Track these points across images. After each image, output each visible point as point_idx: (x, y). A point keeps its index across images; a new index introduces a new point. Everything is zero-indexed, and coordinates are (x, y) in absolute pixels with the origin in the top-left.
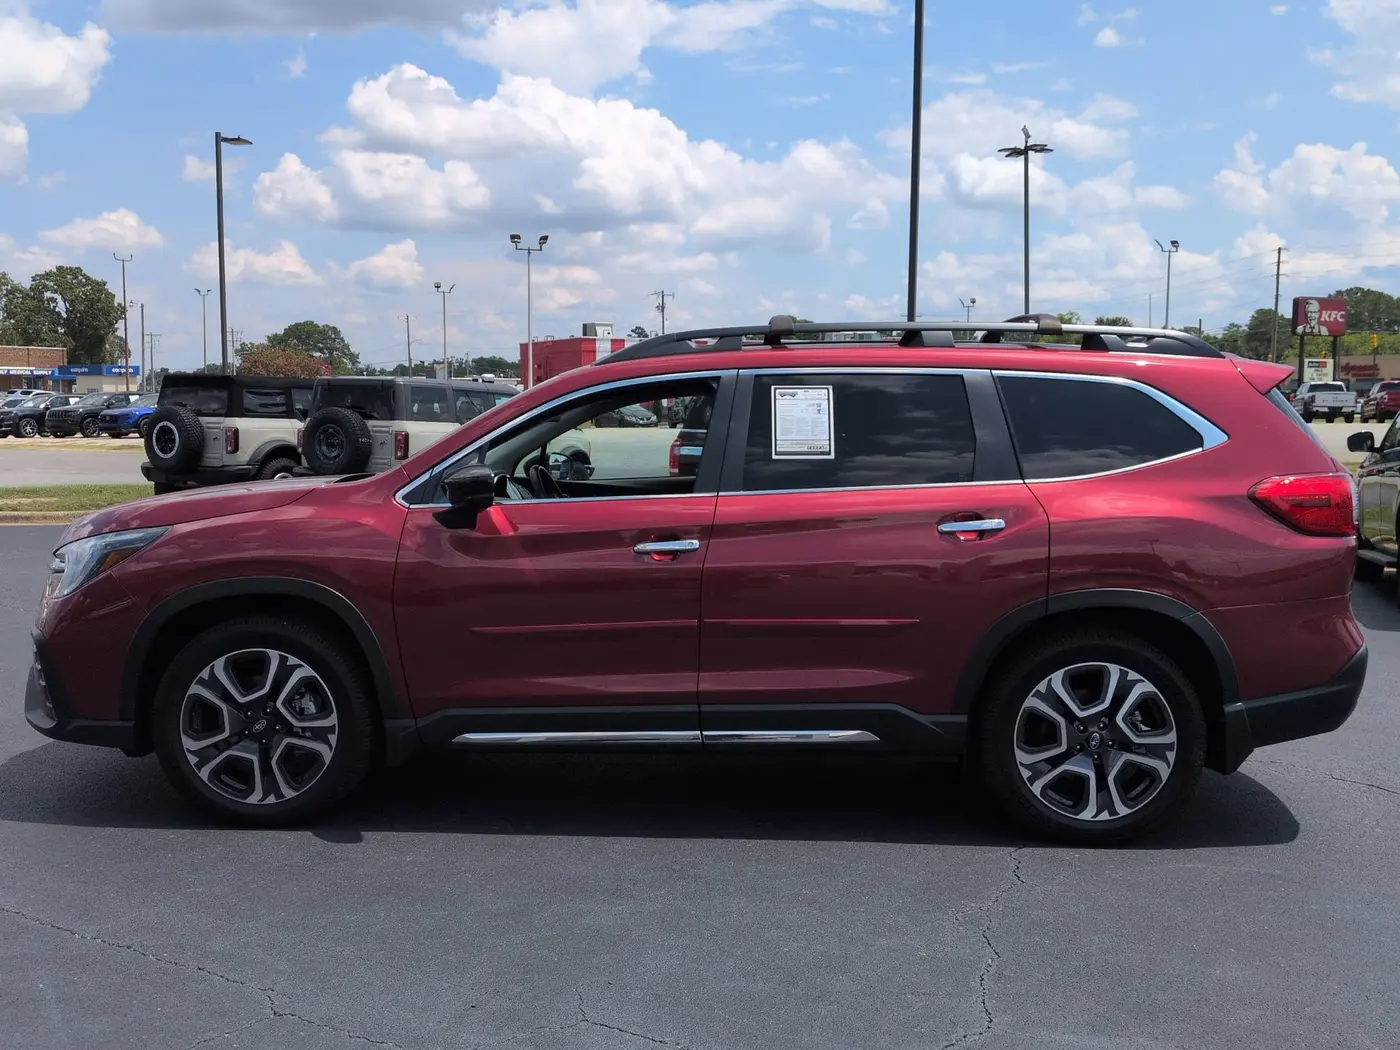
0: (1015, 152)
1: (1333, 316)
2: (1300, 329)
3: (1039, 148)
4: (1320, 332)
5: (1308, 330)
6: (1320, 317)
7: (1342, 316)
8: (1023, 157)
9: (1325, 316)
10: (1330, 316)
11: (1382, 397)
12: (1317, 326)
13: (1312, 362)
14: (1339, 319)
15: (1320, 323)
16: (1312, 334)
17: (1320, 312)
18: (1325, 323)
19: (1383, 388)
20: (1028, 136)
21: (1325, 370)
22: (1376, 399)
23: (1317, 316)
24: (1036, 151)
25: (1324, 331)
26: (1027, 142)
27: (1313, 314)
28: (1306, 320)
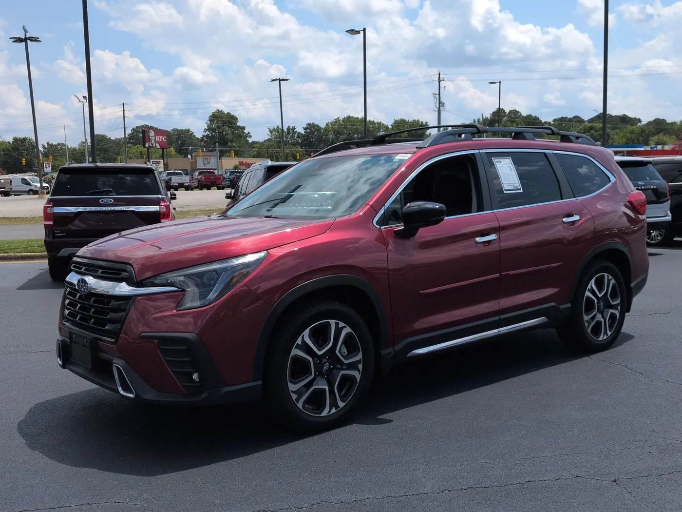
0: (19, 40)
1: (161, 139)
2: (147, 145)
3: (34, 39)
4: (156, 146)
5: (151, 145)
6: (155, 138)
7: (165, 139)
8: (24, 43)
9: (157, 139)
10: (159, 138)
11: (201, 178)
12: (154, 143)
13: (154, 161)
14: (164, 140)
15: (156, 142)
16: (152, 147)
17: (155, 136)
18: (157, 142)
19: (200, 174)
20: (26, 31)
21: (160, 166)
22: (197, 179)
23: (154, 138)
24: (31, 40)
25: (158, 146)
26: (26, 35)
27: (152, 138)
28: (150, 140)
